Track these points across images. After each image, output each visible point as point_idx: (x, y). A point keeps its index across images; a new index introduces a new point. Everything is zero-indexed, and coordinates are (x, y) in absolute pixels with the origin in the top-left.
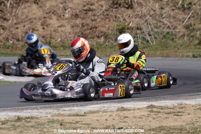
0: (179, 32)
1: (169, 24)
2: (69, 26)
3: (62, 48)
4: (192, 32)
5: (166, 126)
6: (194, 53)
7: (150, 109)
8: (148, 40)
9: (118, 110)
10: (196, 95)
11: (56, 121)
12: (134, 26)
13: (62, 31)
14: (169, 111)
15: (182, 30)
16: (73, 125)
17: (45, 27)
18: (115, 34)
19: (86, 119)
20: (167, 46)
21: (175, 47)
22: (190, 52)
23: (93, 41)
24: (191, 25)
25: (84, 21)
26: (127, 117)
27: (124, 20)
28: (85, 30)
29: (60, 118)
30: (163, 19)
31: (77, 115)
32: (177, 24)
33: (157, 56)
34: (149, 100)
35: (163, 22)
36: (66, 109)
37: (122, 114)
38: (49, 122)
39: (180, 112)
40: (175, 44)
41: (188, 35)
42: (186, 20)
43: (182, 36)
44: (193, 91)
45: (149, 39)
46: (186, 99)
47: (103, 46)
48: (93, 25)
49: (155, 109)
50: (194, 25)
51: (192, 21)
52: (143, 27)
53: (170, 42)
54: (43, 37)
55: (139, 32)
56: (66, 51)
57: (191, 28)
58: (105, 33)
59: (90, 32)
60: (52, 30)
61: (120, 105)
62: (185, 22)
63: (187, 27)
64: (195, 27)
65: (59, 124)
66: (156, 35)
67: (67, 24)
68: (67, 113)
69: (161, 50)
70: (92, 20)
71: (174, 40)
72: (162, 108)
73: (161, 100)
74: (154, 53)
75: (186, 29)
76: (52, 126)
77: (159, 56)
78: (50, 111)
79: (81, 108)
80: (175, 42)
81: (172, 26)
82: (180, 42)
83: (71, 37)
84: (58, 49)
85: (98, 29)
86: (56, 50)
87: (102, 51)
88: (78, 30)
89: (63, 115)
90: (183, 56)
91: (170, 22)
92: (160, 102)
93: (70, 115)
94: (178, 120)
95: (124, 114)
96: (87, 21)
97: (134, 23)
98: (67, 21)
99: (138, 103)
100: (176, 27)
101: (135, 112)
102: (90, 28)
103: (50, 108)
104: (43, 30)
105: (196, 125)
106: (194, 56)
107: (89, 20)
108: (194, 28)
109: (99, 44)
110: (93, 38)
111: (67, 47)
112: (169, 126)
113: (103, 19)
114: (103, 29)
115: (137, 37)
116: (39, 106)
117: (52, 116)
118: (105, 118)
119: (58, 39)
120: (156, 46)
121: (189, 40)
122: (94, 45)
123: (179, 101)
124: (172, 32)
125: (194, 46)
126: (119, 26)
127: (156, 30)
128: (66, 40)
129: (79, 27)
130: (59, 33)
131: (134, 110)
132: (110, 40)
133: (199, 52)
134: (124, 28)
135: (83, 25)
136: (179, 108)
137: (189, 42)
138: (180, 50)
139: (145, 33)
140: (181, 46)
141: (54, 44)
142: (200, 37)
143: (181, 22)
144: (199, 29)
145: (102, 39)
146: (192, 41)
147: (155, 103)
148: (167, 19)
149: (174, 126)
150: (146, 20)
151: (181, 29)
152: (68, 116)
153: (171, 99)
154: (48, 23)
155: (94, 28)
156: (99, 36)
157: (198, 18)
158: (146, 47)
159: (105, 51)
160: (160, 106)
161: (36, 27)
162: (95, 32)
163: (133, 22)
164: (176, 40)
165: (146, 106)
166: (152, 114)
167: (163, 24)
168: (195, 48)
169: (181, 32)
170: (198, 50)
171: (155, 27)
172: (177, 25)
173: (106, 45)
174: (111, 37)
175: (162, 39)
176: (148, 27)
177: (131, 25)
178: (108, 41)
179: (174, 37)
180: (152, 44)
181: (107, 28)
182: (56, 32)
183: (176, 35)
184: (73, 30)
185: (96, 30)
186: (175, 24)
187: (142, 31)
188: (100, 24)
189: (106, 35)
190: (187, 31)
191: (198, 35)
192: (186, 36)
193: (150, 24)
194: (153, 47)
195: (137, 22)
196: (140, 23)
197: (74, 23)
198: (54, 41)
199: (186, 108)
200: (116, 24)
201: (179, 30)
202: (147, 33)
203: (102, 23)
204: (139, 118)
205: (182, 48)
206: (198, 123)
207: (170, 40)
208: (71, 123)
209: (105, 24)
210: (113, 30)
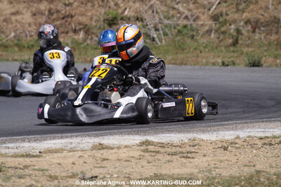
0: (202, 25)
1: (186, 12)
2: (29, 14)
3: (16, 49)
4: (223, 26)
6: (224, 59)
7: (143, 147)
8: (154, 38)
9: (94, 148)
10: (220, 125)
12: (132, 14)
13: (17, 21)
14: (174, 150)
15: (208, 23)
18: (102, 27)
19: (42, 163)
20: (184, 47)
21: (196, 49)
22: (219, 56)
23: (66, 38)
24: (221, 15)
25: (52, 6)
26: (107, 159)
27: (116, 4)
28: (54, 19)
30: (177, 4)
31: (28, 156)
32: (200, 12)
34: (145, 133)
35: (178, 10)
36: (10, 145)
37: (98, 154)
39: (191, 153)
40: (196, 44)
41: (216, 31)
42: (214, 7)
43: (207, 31)
45: (155, 36)
46: (204, 132)
47: (83, 45)
48: (66, 12)
49: (151, 148)
50: (227, 15)
51: (223, 8)
52: (145, 16)
53: (189, 41)
55: (139, 24)
56: (22, 54)
57: (221, 19)
58: (86, 25)
59: (61, 24)
60: (2, 18)
61: (97, 140)
62: (212, 9)
63: (215, 18)
64: (228, 18)
66: (167, 30)
67: (25, 10)
68: (12, 151)
69: (172, 55)
70: (65, 5)
71: (195, 37)
72: (162, 145)
73: (163, 133)
75: (214, 20)
80: (196, 41)
81: (192, 16)
82: (204, 41)
83: (32, 31)
84: (10, 49)
85: (74, 19)
86: (7, 51)
87: (80, 54)
88: (41, 20)
89: (5, 155)
90: (207, 64)
91: (189, 10)
92: (161, 136)
93: (15, 156)
94: (187, 164)
95: (102, 154)
96: (57, 6)
97: (131, 10)
98: (25, 5)
99: (127, 137)
100: (198, 18)
101: (121, 151)
102: (62, 16)
105: (214, 173)
106: (223, 64)
107: (60, 4)
108: (226, 20)
109: (76, 42)
110: (67, 33)
111: (24, 47)
112: (171, 173)
113: (82, 3)
114: (83, 19)
119: (11, 33)
120: (165, 48)
121: (219, 38)
124: (191, 25)
125: (225, 47)
126: (108, 15)
127: (166, 22)
128: (23, 35)
129: (44, 14)
130: (12, 23)
131: (119, 148)
132: (93, 36)
133: (233, 57)
134: (116, 18)
135: (50, 11)
136: (190, 146)
137: (217, 41)
138: (203, 54)
139: (149, 27)
140: (205, 47)
141: (4, 41)
142: (234, 34)
143: (206, 10)
144: (234, 21)
145: (81, 35)
146: (222, 40)
147: (152, 138)
148: (185, 5)
149: (179, 175)
150: (151, 6)
151: (205, 21)
152: (12, 156)
153: (179, 132)
155: (68, 16)
156: (75, 30)
157: (232, 4)
159: (86, 54)
160: (160, 143)
162: (69, 24)
163: (130, 8)
164: (198, 38)
165: (138, 142)
166: (146, 154)
167: (178, 13)
168: (228, 51)
169: (206, 25)
170: (232, 54)
171: (165, 18)
172: (200, 15)
173: (88, 45)
174: (94, 31)
175: (176, 37)
176: (154, 17)
177: (126, 13)
178: (90, 37)
179: (195, 33)
180: (159, 44)
181: (89, 18)
182: (7, 23)
183: (198, 30)
184: (35, 19)
185: (72, 21)
186: (196, 13)
187: (145, 23)
188: (78, 11)
189: (87, 28)
190: (216, 24)
191: (232, 31)
192: (213, 32)
193: (157, 12)
194: (161, 48)
195: (136, 9)
196: (141, 9)
197: (36, 9)
198: (4, 37)
199: (200, 146)
200: (103, 11)
201: (202, 23)
202: (152, 26)
203: (82, 9)
204: (126, 161)
205: (207, 50)
206: (217, 170)
207: (188, 38)
208: (17, 168)
209: (86, 10)
210: (98, 21)
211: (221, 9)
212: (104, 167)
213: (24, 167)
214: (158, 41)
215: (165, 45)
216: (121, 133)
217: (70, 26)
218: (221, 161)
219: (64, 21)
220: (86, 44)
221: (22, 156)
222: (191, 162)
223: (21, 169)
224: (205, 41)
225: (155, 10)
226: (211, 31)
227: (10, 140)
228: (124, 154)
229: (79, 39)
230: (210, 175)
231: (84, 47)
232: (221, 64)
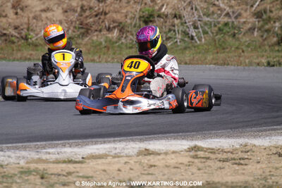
0: (244, 22)
1: (228, 9)
2: (60, 11)
4: (267, 24)
5: (219, 183)
6: (269, 59)
7: (192, 153)
8: (192, 36)
9: (140, 153)
10: (272, 130)
11: (34, 171)
12: (170, 11)
13: (47, 18)
14: (225, 156)
15: (251, 20)
16: (63, 179)
17: (19, 11)
18: (138, 25)
19: (86, 169)
20: (225, 47)
21: (237, 48)
22: (263, 56)
23: (100, 37)
24: (265, 12)
25: (85, 3)
26: (155, 166)
28: (87, 17)
29: (41, 166)
31: (70, 162)
32: (242, 9)
33: (206, 64)
35: (219, 6)
37: (146, 160)
38: (22, 173)
39: (243, 159)
40: (237, 43)
41: (260, 29)
42: (257, 3)
43: (250, 29)
44: (265, 123)
45: (194, 34)
46: (255, 137)
47: (117, 44)
48: (99, 9)
49: (201, 154)
50: (271, 11)
51: (267, 5)
52: (184, 13)
53: (230, 40)
54: (16, 28)
55: (177, 21)
57: (264, 17)
58: (121, 23)
59: (94, 22)
60: (31, 15)
61: (142, 145)
62: (255, 6)
63: (258, 15)
64: (272, 15)
65: (38, 176)
66: (206, 28)
67: (56, 6)
68: (53, 157)
69: (213, 54)
70: (99, 1)
71: (237, 36)
72: (212, 151)
73: (211, 138)
74: (203, 59)
75: (257, 18)
76: (27, 180)
77: (211, 64)
78: (24, 153)
79: (76, 150)
80: (238, 39)
81: (233, 12)
82: (246, 39)
84: (40, 48)
85: (108, 16)
86: (37, 50)
87: (114, 54)
88: (73, 17)
89: (46, 161)
90: (251, 64)
91: (231, 7)
92: (209, 141)
93: (57, 162)
95: (148, 160)
96: (90, 2)
97: (169, 6)
99: (173, 142)
100: (240, 15)
101: (168, 157)
102: (95, 13)
103: (25, 148)
104: (15, 16)
105: (270, 181)
106: (269, 64)
107: (93, 1)
108: (269, 17)
109: (110, 41)
110: (100, 31)
112: (224, 181)
114: (117, 17)
115: (174, 31)
116: (4, 145)
117: (27, 163)
118: (116, 167)
119: (41, 31)
120: (205, 46)
121: (262, 36)
122: (101, 43)
123: (242, 141)
124: (233, 22)
125: (270, 46)
126: (143, 12)
127: (206, 19)
129: (76, 11)
130: (42, 21)
131: (166, 153)
132: (128, 34)
133: (278, 56)
134: (152, 15)
135: (82, 8)
136: (242, 152)
137: (261, 40)
138: (246, 54)
139: (188, 24)
140: (248, 46)
142: (279, 32)
143: (249, 7)
144: (279, 19)
145: (116, 33)
146: (266, 39)
147: (201, 143)
148: (226, 1)
149: (232, 183)
150: (190, 2)
151: (248, 18)
152: (54, 162)
153: (229, 137)
154: (24, 4)
155: (101, 14)
156: (109, 28)
158: (189, 48)
159: (120, 54)
160: (209, 149)
161: (4, 11)
162: (102, 22)
163: (167, 5)
164: (240, 36)
165: (186, 147)
166: (196, 161)
167: (219, 9)
168: (272, 50)
169: (249, 23)
170: (277, 54)
171: (204, 15)
172: (243, 12)
173: (122, 43)
174: (130, 29)
175: (217, 35)
176: (193, 14)
177: (163, 9)
178: (124, 36)
179: (236, 32)
180: (198, 42)
181: (123, 15)
182: (37, 20)
183: (239, 28)
184: (66, 17)
185: (105, 18)
186: (238, 10)
187: (183, 21)
188: (111, 8)
189: (121, 26)
190: (259, 21)
191: (277, 29)
192: (256, 30)
193: (196, 9)
194: (201, 47)
195: (174, 5)
196: (179, 6)
197: (68, 6)
198: (34, 35)
199: (253, 152)
200: (139, 7)
201: (244, 20)
202: (191, 23)
203: (116, 6)
204: (175, 167)
205: (250, 49)
206: (273, 178)
207: (229, 36)
208: (59, 175)
209: (120, 7)
210: (134, 18)
211: (265, 5)
212: (152, 174)
213: (67, 173)
214: (197, 40)
215: (205, 44)
216: (167, 138)
217: (103, 24)
218: (277, 169)
219: (97, 18)
220: (120, 42)
221: (64, 162)
222: (244, 169)
223: (64, 175)
224: (248, 39)
225: (194, 6)
226: (254, 29)
227: (49, 144)
228: (172, 160)
229: (113, 38)
230: (266, 183)
231: (119, 46)
232: (265, 64)
